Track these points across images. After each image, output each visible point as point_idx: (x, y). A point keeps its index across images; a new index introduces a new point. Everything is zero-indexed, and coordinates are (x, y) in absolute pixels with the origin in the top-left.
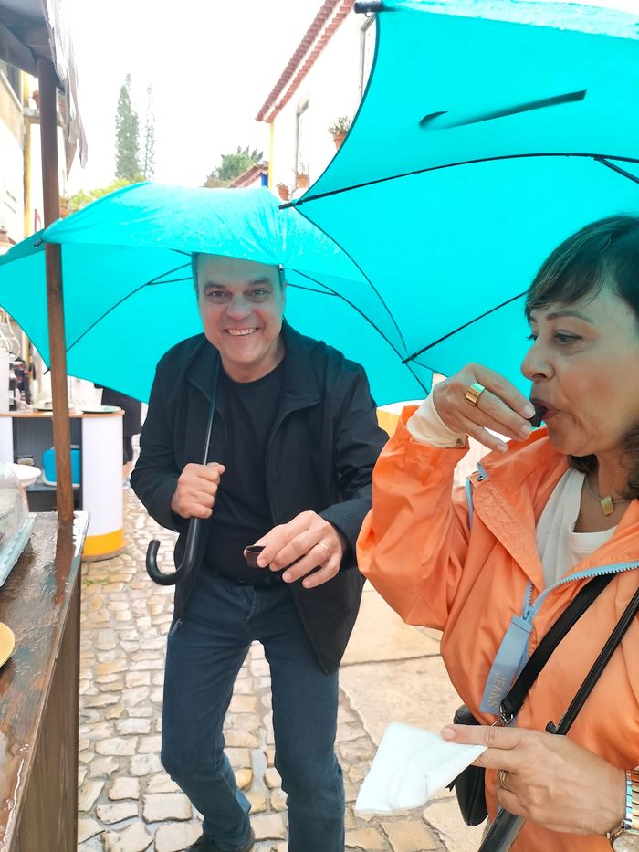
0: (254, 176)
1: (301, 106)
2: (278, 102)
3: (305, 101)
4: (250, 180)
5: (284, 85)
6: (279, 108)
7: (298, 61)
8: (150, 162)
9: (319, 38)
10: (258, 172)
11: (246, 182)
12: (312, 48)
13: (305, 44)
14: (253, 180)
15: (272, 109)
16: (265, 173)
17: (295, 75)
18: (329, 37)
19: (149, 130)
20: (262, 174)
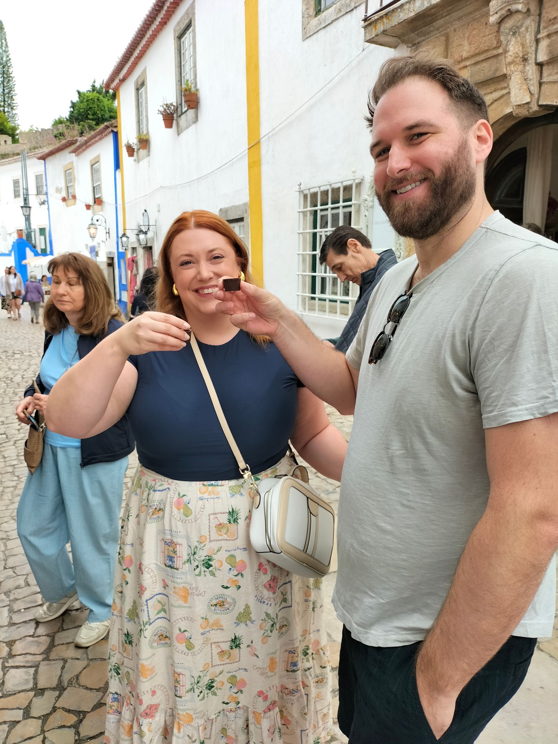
0: (106, 133)
1: (139, 83)
2: (121, 76)
3: (141, 81)
4: (103, 135)
5: (125, 65)
6: (123, 80)
7: (134, 50)
8: (9, 97)
9: (148, 36)
10: (110, 130)
11: (100, 136)
12: (144, 42)
13: (138, 39)
14: (106, 135)
15: (117, 81)
16: (115, 130)
17: (132, 59)
18: (156, 35)
19: (4, 67)
20: (112, 131)
